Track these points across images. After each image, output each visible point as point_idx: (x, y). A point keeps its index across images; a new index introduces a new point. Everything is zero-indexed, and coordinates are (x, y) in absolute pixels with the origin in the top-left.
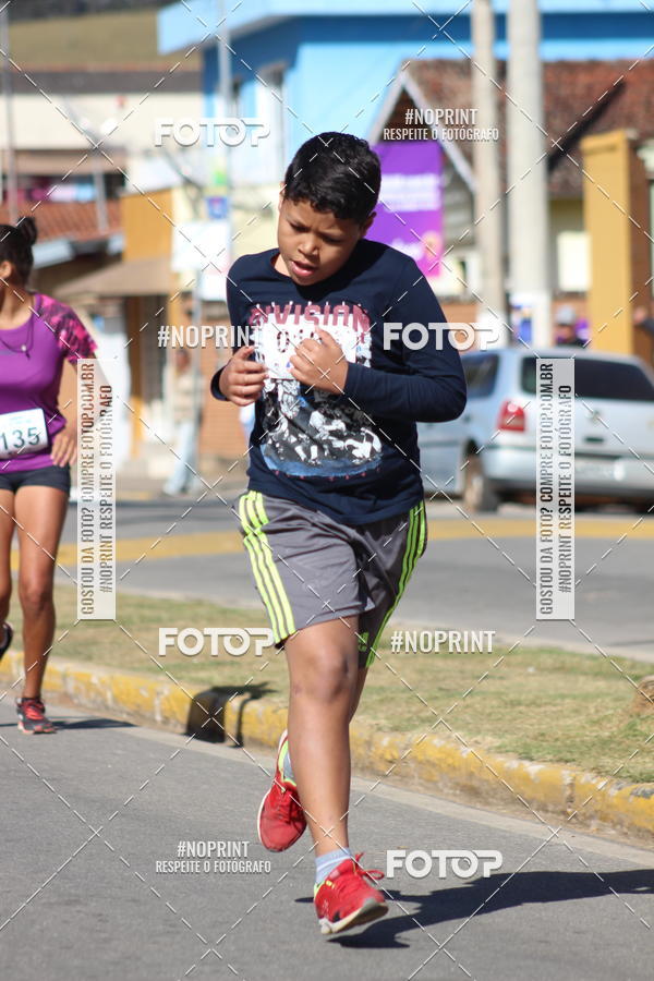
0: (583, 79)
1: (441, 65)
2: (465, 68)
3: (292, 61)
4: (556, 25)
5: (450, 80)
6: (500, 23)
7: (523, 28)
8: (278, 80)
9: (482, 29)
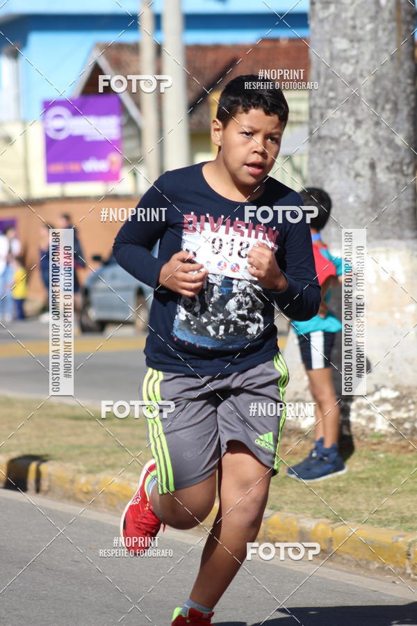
0: (211, 57)
1: (120, 46)
2: (135, 48)
3: (23, 43)
4: (193, 21)
5: (126, 56)
6: (158, 20)
7: (172, 23)
8: (15, 55)
9: (146, 23)
